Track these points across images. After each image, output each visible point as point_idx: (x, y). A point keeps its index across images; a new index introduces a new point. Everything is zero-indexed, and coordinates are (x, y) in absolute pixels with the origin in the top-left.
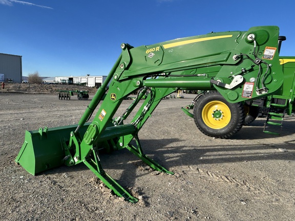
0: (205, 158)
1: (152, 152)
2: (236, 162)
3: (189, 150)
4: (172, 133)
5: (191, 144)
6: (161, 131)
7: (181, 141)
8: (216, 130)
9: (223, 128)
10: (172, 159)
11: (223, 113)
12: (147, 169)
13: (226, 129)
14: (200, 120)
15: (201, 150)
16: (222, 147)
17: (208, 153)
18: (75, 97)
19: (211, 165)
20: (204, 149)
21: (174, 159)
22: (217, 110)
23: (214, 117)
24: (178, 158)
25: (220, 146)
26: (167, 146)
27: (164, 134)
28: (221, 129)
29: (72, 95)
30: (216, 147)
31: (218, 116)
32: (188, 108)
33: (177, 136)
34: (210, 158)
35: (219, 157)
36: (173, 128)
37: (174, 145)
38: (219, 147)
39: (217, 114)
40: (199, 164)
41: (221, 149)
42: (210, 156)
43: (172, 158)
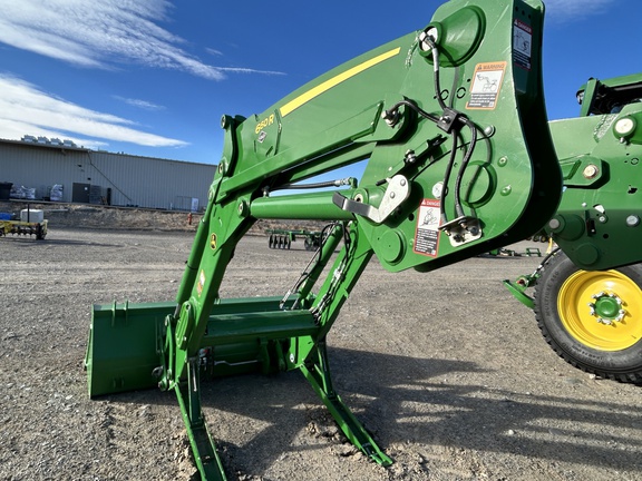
0: (523, 433)
1: (378, 389)
2: (630, 469)
3: (489, 401)
4: (469, 345)
5: (507, 385)
6: (440, 338)
7: (482, 371)
8: (600, 352)
9: (625, 351)
10: (418, 419)
11: (625, 304)
12: (327, 435)
13: (633, 355)
14: (551, 319)
15: (528, 406)
16: (603, 409)
17: (540, 422)
18: (299, 243)
19: (527, 461)
20: (536, 406)
21: (425, 419)
22: (606, 295)
23: (596, 314)
24: (438, 419)
25: (601, 404)
26: (431, 380)
27: (442, 346)
28: (617, 354)
29: (294, 239)
30: (584, 407)
31: (606, 313)
32: (522, 282)
33: (477, 357)
34: (539, 436)
35: (574, 441)
36: (479, 333)
37: (452, 379)
38: (595, 408)
39: (606, 306)
40: (491, 449)
41: (598, 414)
42: (546, 430)
43: (419, 414)
